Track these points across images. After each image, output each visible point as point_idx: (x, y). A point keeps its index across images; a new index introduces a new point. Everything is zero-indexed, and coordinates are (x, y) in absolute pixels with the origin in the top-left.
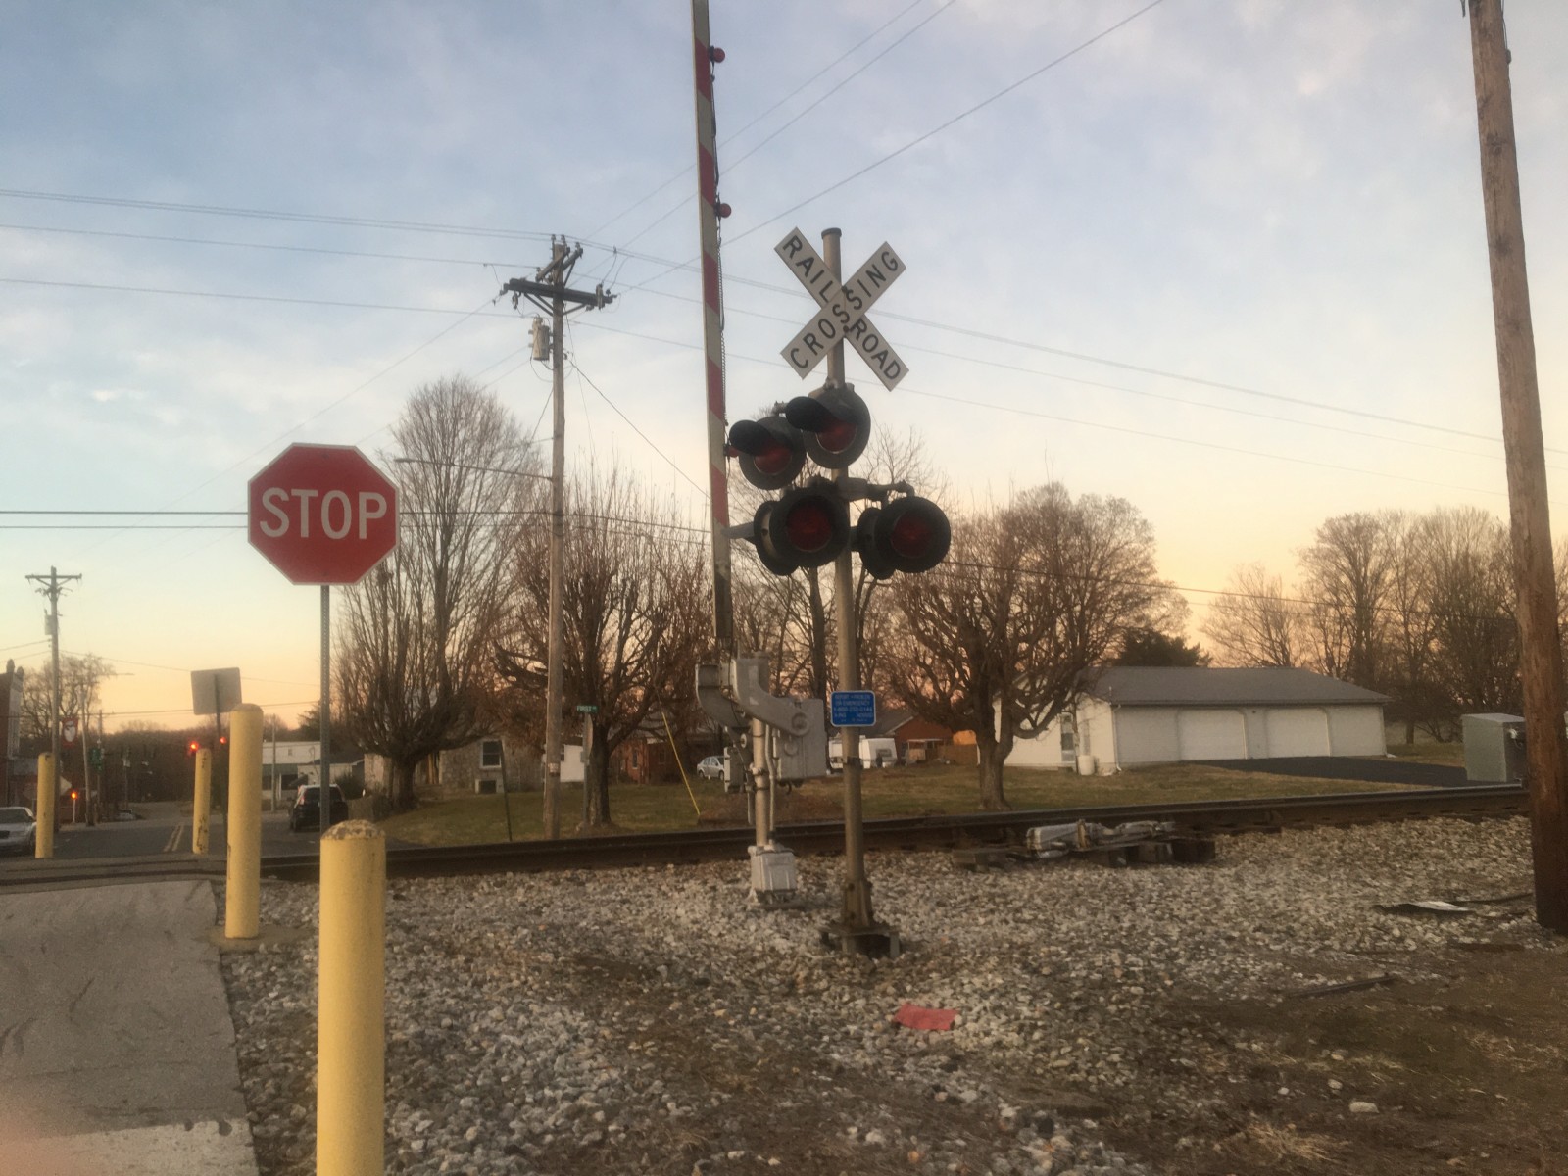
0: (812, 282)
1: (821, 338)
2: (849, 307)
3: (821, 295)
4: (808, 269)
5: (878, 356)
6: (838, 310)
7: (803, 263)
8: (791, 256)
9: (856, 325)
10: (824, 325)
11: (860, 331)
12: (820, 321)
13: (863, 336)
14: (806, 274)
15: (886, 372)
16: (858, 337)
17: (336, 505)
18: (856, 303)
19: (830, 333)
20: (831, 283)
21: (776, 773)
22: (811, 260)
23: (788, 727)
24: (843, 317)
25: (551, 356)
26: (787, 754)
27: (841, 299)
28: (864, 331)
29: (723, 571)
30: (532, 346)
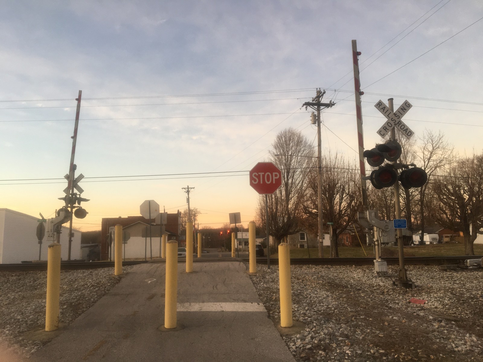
0: (385, 113)
1: (388, 127)
2: (396, 118)
3: (388, 116)
4: (384, 110)
5: (405, 130)
6: (392, 120)
7: (382, 108)
8: (379, 107)
9: (398, 123)
10: (389, 124)
11: (399, 124)
12: (388, 123)
13: (400, 125)
14: (383, 111)
15: (407, 134)
16: (399, 126)
17: (268, 175)
18: (398, 117)
19: (390, 125)
20: (390, 113)
21: (381, 241)
22: (385, 107)
23: (383, 228)
24: (394, 121)
25: (317, 122)
26: (384, 236)
27: (394, 117)
28: (401, 124)
29: (364, 188)
30: (311, 120)
